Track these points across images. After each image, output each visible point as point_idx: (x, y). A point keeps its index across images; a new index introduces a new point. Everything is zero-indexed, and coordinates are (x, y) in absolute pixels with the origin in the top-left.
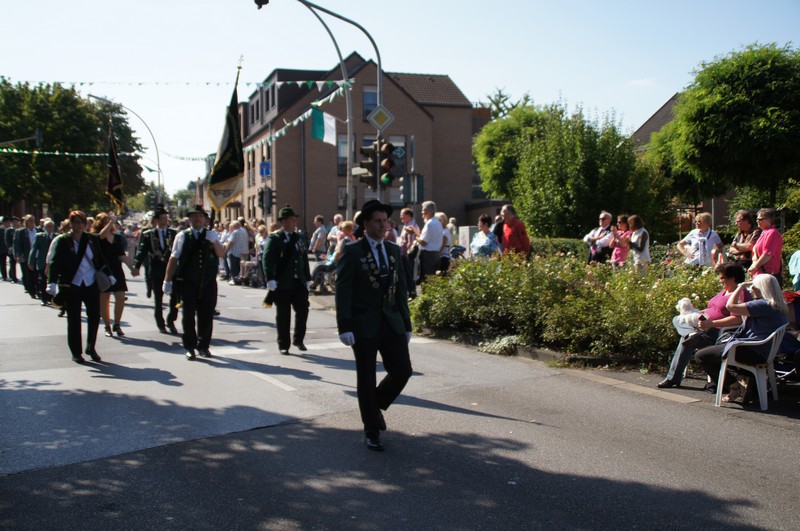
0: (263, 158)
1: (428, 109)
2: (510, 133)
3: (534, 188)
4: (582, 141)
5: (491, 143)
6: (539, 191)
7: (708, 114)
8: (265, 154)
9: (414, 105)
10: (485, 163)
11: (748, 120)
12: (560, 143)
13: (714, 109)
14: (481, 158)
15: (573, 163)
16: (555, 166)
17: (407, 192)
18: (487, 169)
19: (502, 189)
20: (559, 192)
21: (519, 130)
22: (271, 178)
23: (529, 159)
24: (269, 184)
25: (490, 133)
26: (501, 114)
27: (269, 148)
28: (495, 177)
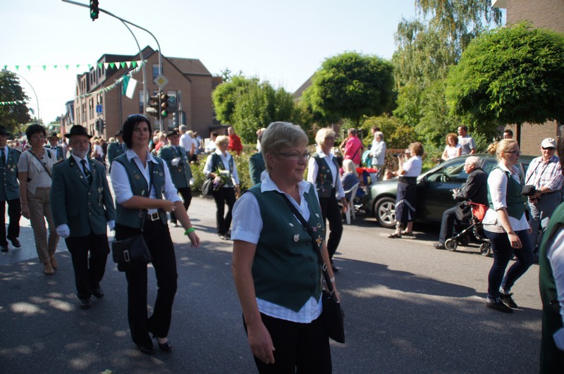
0: (98, 103)
1: (188, 76)
2: (231, 90)
3: (243, 118)
4: (267, 95)
5: (221, 95)
6: (246, 120)
7: (327, 83)
8: (99, 101)
9: (180, 75)
10: (219, 105)
11: (345, 86)
12: (256, 95)
13: (330, 80)
14: (216, 103)
15: (262, 105)
16: (254, 107)
17: (177, 121)
18: (219, 108)
19: (227, 119)
20: (256, 121)
21: (235, 89)
22: (102, 114)
23: (240, 104)
24: (102, 117)
25: (220, 89)
26: (227, 80)
27: (101, 98)
28: (223, 113)
